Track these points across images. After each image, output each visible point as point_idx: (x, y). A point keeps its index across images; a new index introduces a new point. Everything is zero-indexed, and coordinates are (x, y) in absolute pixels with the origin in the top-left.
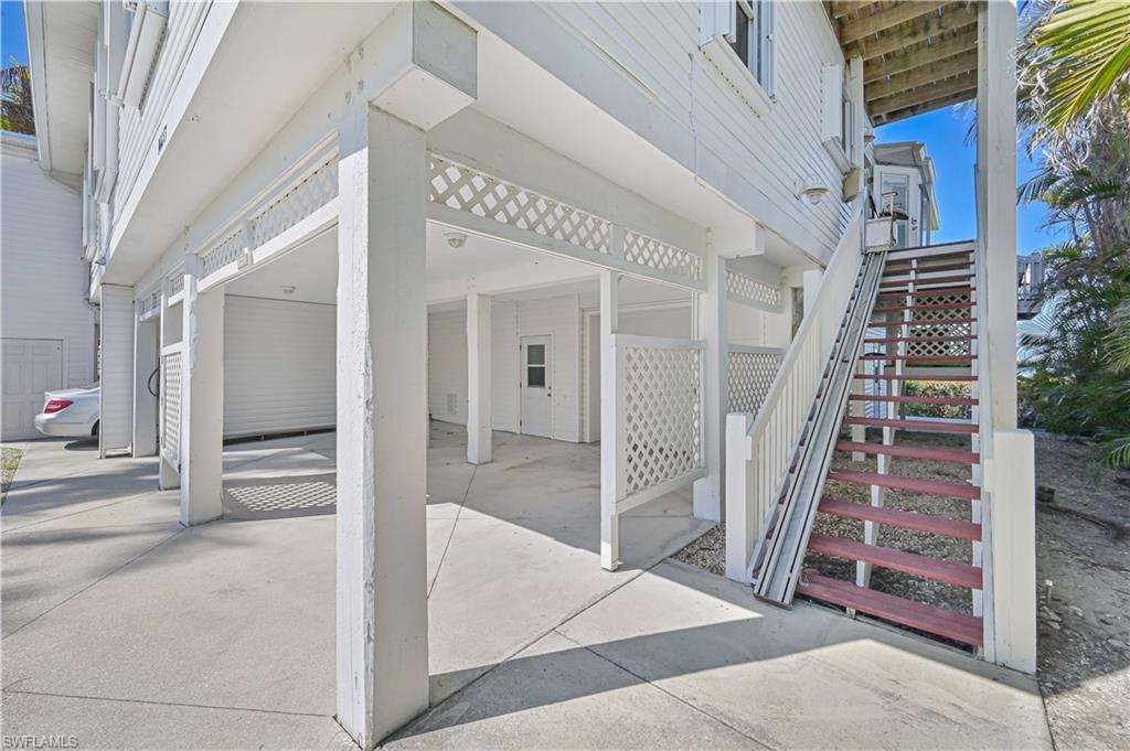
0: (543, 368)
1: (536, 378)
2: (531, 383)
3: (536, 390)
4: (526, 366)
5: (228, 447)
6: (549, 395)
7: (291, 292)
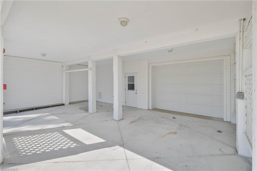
0: (134, 84)
1: (131, 87)
2: (129, 89)
3: (131, 91)
4: (127, 83)
5: (5, 115)
6: (136, 93)
7: (44, 55)
